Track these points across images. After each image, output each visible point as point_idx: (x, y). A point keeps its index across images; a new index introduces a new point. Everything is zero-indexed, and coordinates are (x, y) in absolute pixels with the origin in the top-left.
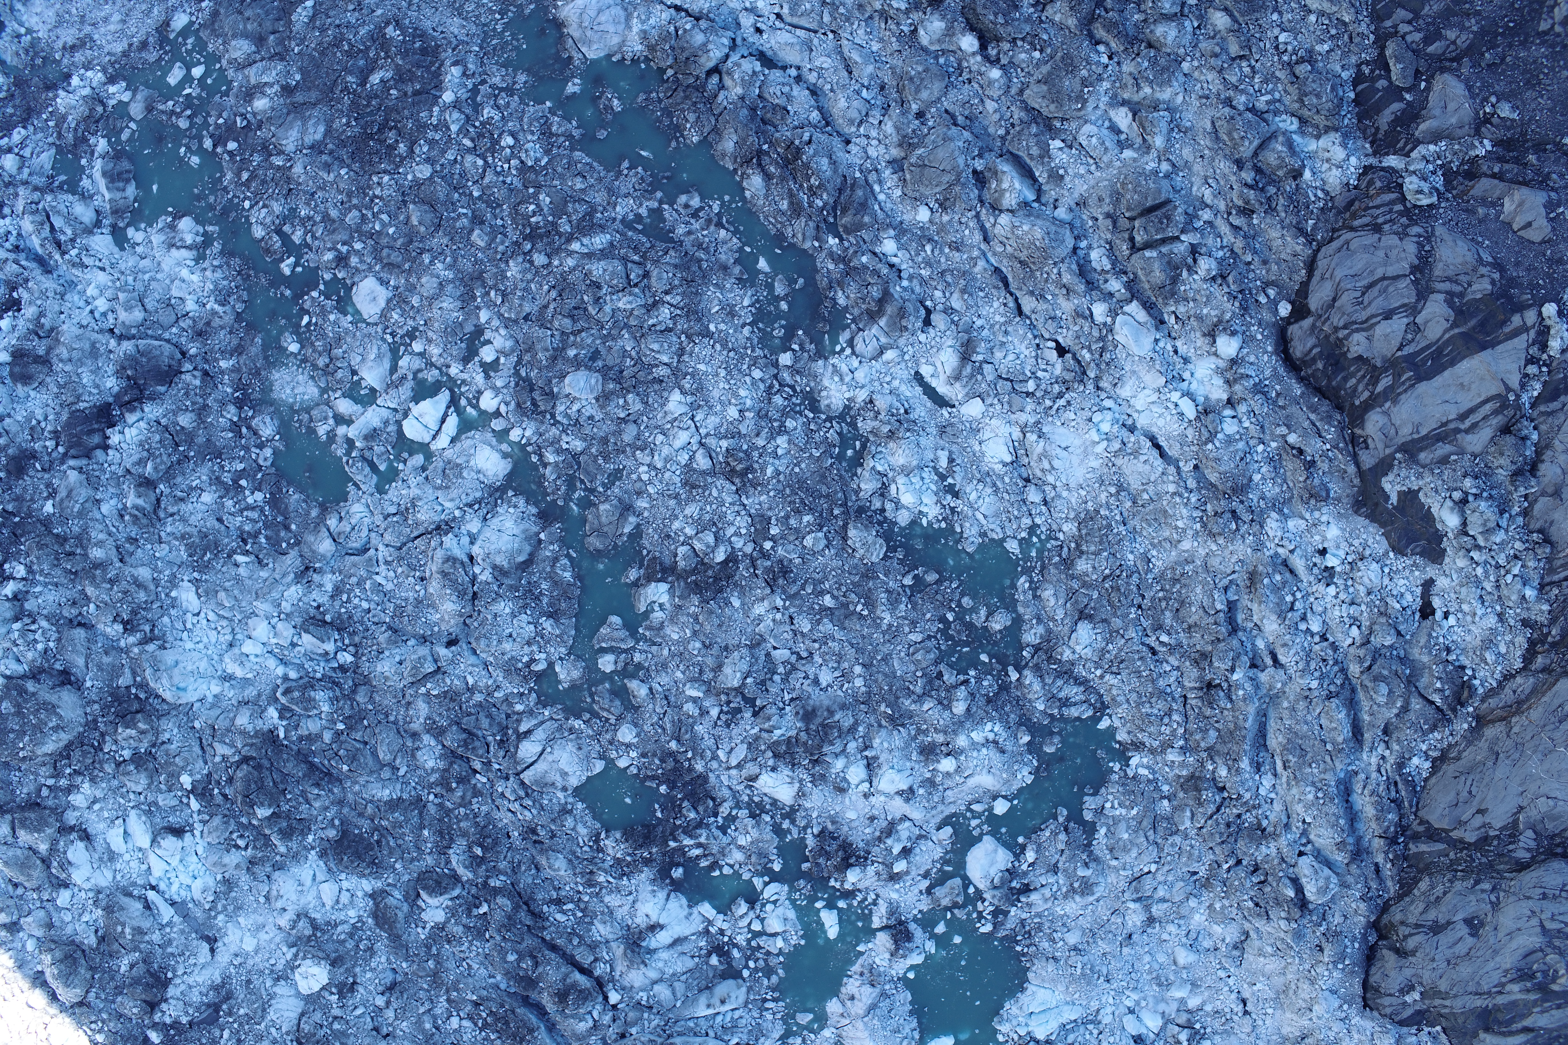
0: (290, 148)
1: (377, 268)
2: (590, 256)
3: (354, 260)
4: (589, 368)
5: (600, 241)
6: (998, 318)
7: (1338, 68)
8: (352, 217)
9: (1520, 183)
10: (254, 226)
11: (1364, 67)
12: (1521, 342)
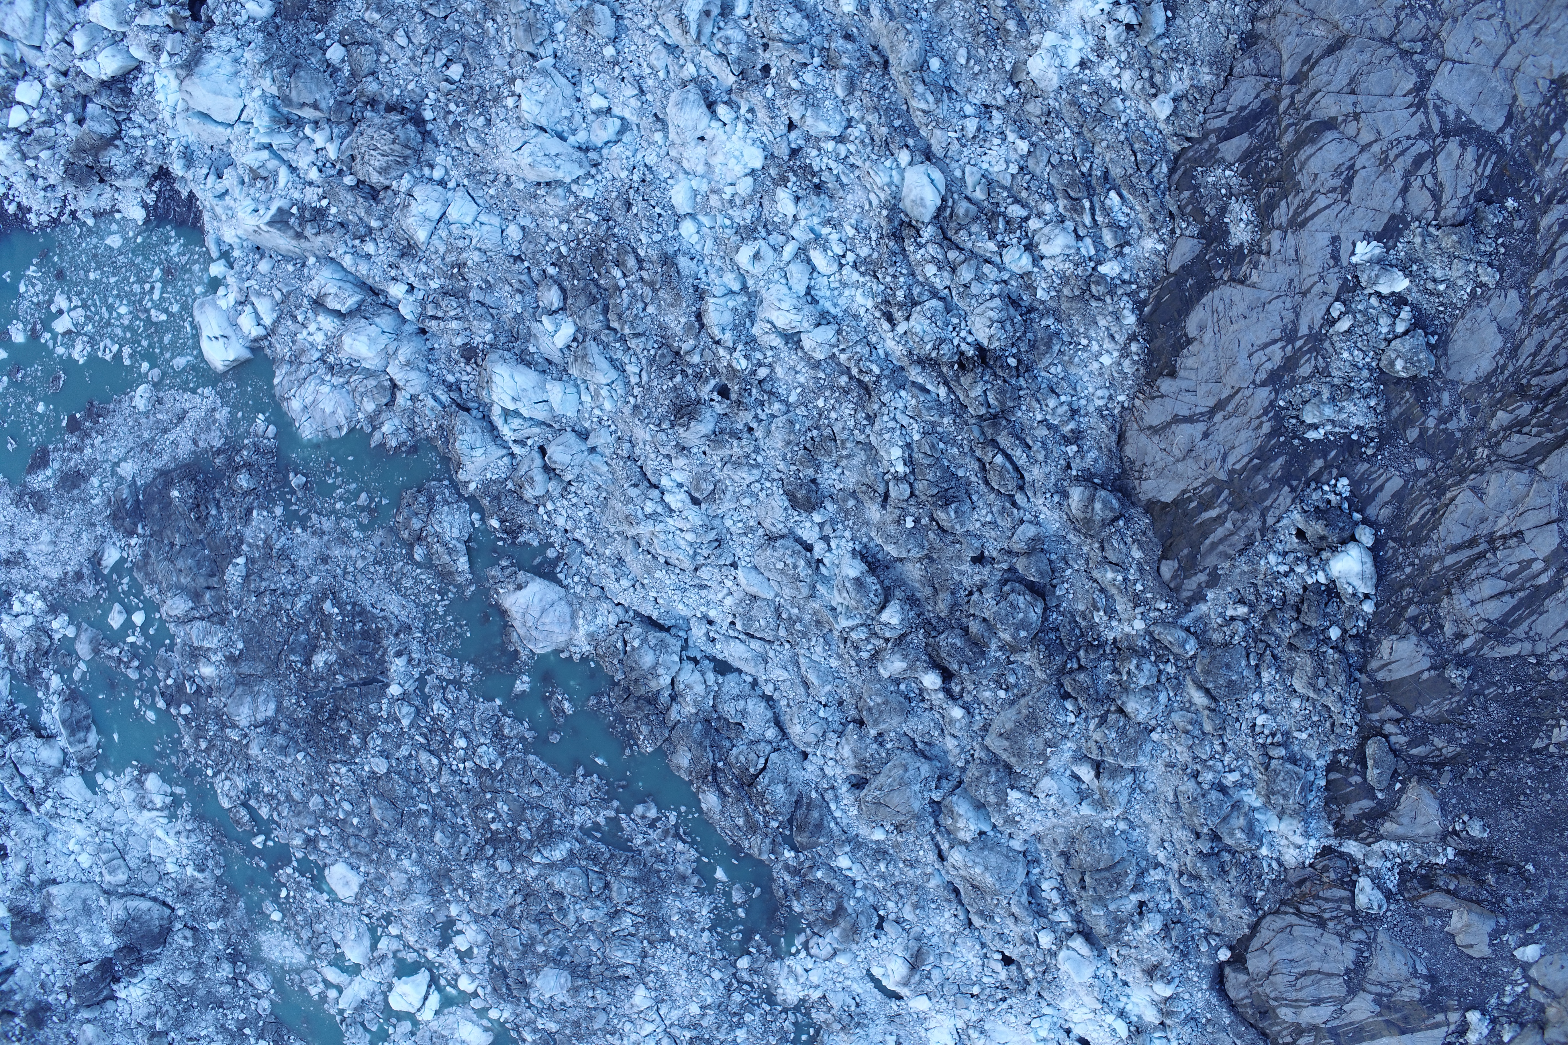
0: (244, 722)
1: (346, 855)
2: (552, 865)
3: (322, 845)
4: (557, 964)
5: (559, 853)
6: (948, 927)
7: (1313, 756)
8: (315, 802)
9: (1472, 901)
10: (220, 798)
11: (1341, 756)
12: (1441, 1032)
